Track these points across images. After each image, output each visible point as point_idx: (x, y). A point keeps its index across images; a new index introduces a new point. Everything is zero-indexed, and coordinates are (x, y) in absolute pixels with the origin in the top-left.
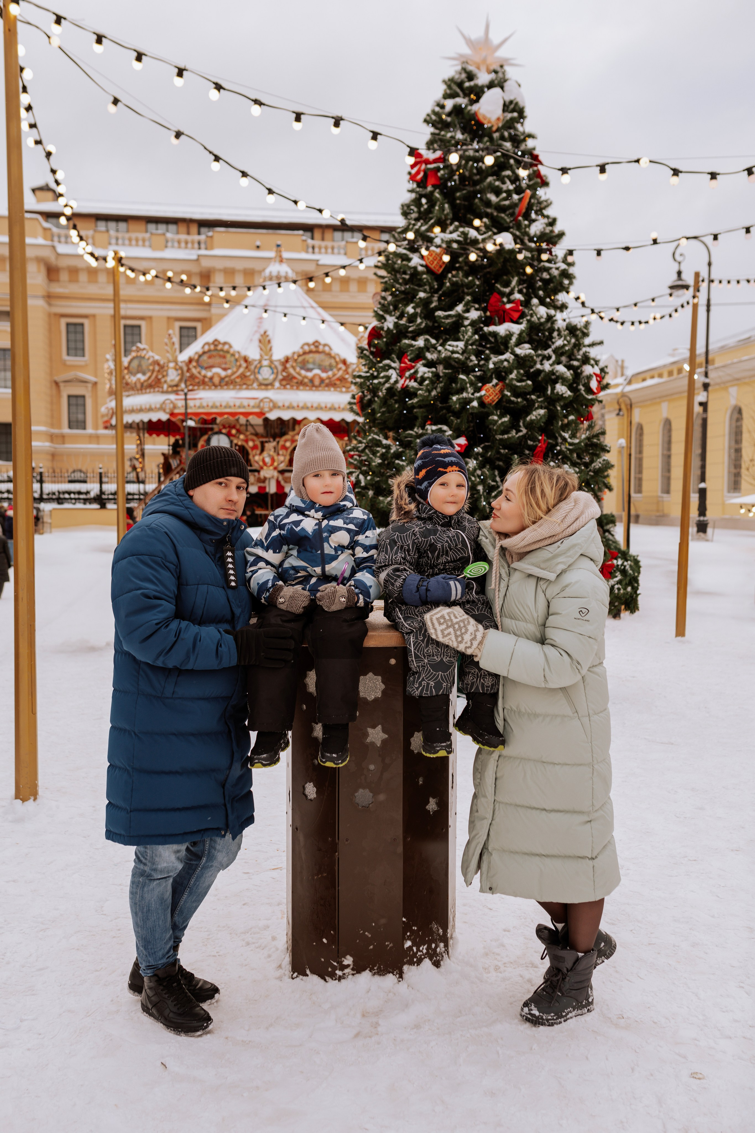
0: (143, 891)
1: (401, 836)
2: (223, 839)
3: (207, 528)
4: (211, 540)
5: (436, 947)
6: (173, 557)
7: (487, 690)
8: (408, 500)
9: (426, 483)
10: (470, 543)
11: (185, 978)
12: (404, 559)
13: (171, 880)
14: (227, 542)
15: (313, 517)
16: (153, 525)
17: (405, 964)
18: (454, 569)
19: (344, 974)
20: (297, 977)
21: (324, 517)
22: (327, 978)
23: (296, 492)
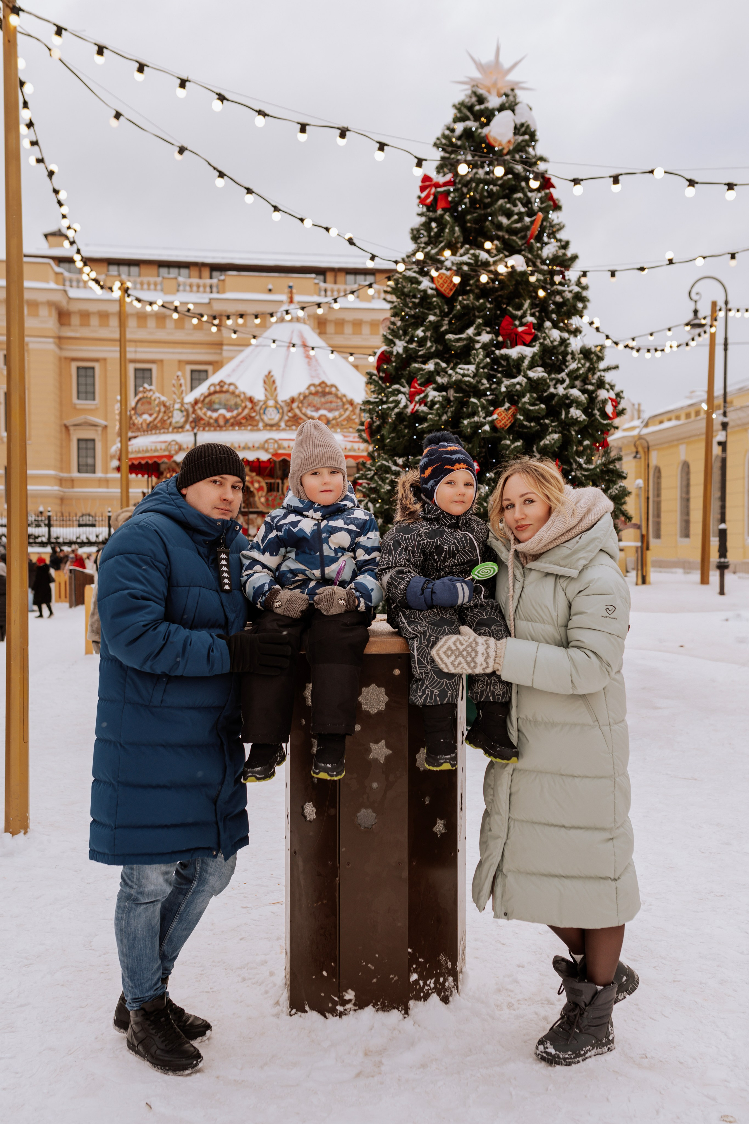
0: (129, 916)
1: (406, 860)
2: (215, 860)
3: (200, 528)
4: (204, 541)
5: (445, 981)
6: (163, 557)
7: (498, 698)
8: (413, 499)
9: (432, 482)
10: (478, 546)
11: (175, 1014)
12: (408, 561)
13: (159, 906)
14: (221, 544)
15: (312, 518)
16: (143, 523)
17: (411, 999)
18: (461, 572)
19: (345, 1010)
20: (295, 1013)
21: (324, 517)
22: (327, 1014)
23: (294, 492)
